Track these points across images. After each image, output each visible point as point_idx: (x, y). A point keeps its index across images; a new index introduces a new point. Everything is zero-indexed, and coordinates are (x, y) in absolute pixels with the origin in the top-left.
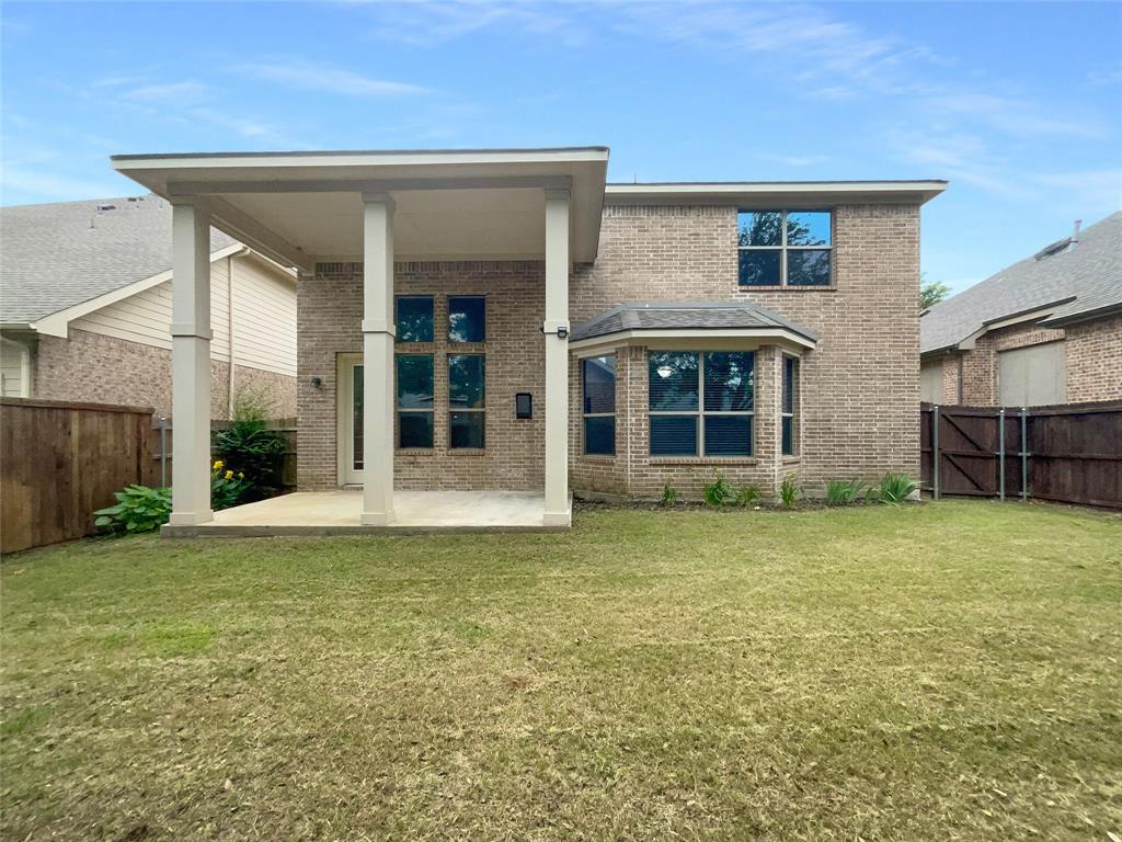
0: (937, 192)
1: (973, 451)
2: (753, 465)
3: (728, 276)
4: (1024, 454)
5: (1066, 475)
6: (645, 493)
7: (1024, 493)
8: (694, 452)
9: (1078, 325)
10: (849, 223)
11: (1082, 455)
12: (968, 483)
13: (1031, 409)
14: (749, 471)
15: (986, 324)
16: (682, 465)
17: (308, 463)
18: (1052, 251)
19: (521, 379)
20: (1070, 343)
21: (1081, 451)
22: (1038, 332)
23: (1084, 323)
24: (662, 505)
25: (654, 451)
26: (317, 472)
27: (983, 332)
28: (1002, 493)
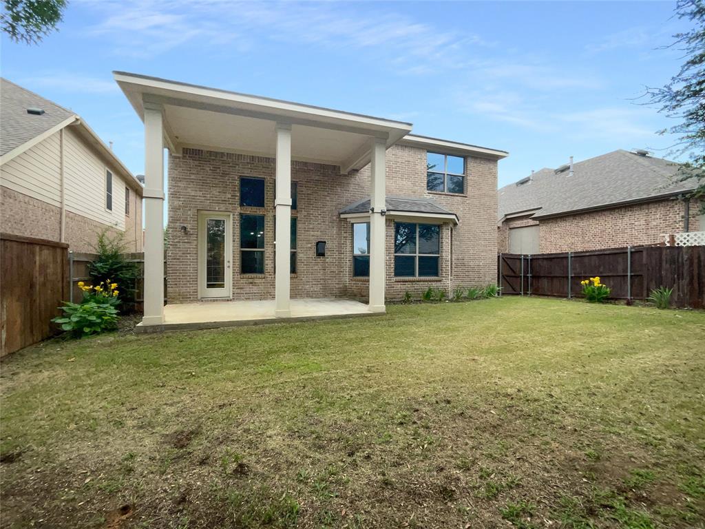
0: (505, 157)
1: (513, 274)
2: (440, 281)
3: (422, 185)
4: (529, 275)
5: (545, 283)
6: (393, 297)
7: (529, 292)
8: (413, 274)
9: (545, 220)
10: (472, 164)
11: (551, 275)
12: (511, 289)
13: (531, 255)
14: (438, 284)
15: (506, 215)
16: (410, 281)
17: (176, 284)
18: (523, 182)
19: (319, 233)
20: (541, 228)
21: (551, 273)
22: (526, 221)
23: (547, 219)
24: (405, 302)
25: (396, 274)
26: (183, 290)
27: (504, 219)
28: (522, 293)
